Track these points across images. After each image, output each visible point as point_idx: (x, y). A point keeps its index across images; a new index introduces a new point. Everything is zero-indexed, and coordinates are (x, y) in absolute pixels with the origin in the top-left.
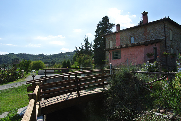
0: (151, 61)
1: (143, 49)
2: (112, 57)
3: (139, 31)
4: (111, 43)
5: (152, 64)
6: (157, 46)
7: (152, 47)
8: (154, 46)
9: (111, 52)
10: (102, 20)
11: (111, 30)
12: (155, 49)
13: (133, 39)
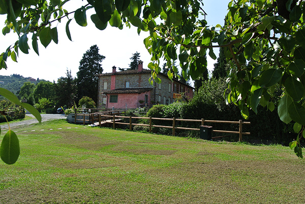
0: (142, 107)
1: (137, 96)
2: (109, 100)
3: (134, 77)
4: (105, 84)
5: (142, 109)
6: (148, 94)
7: (144, 95)
8: (145, 93)
9: (109, 96)
10: (89, 49)
11: (100, 63)
12: (146, 96)
13: (128, 84)
